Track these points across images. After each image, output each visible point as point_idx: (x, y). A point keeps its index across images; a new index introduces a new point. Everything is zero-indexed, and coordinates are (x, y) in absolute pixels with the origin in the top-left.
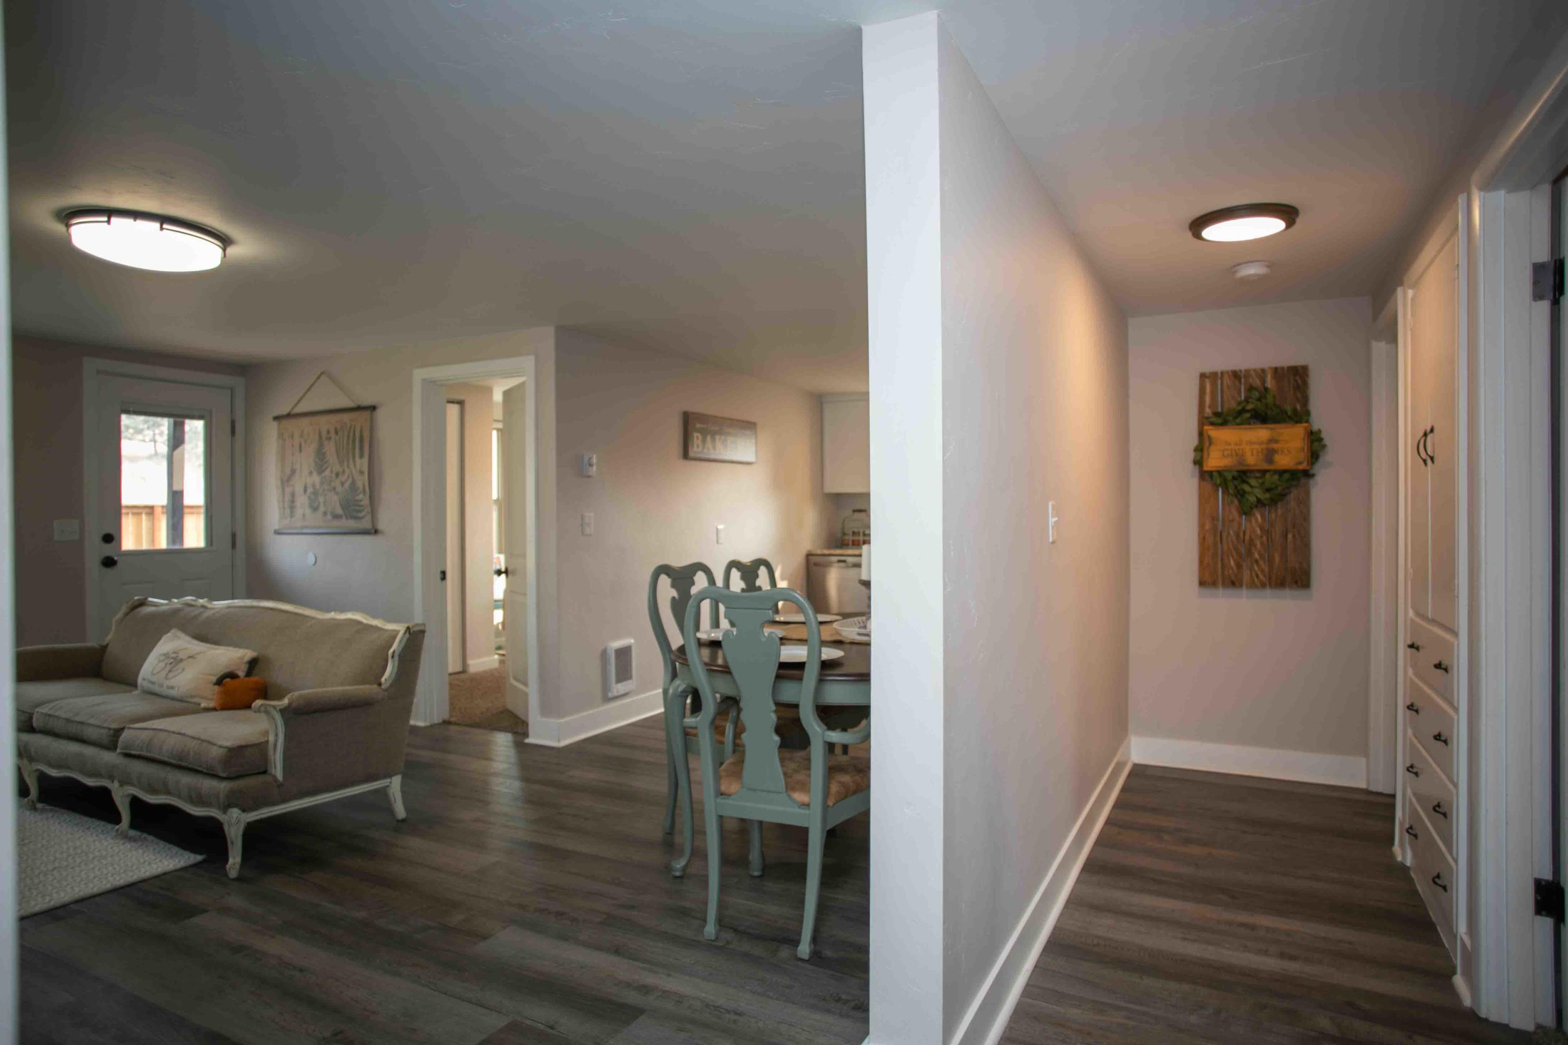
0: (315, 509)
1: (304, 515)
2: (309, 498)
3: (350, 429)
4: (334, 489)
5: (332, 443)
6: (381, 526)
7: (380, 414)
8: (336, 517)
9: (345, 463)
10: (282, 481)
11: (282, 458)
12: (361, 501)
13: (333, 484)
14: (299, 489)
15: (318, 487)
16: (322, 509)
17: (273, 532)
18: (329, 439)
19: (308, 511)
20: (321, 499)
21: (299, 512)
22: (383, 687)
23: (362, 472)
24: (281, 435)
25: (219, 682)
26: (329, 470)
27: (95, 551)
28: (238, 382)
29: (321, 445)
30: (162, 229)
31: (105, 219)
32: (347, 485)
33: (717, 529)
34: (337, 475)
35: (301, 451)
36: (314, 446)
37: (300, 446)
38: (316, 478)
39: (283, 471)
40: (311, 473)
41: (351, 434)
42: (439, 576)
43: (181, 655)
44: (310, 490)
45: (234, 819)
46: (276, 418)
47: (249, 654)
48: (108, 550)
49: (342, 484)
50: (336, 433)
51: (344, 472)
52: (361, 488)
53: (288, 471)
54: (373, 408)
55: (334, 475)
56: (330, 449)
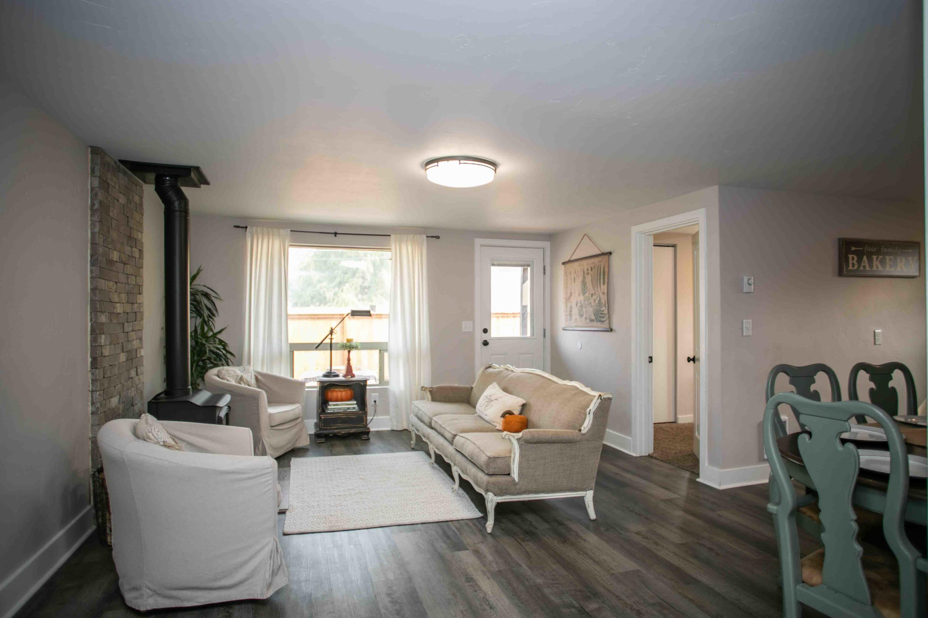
0: (581, 316)
1: (576, 319)
2: (579, 310)
3: (598, 267)
4: (590, 303)
5: (590, 276)
6: (614, 327)
7: (613, 257)
8: (592, 321)
9: (596, 288)
10: (566, 299)
11: (566, 287)
12: (603, 311)
13: (590, 301)
14: (574, 305)
15: (583, 302)
16: (584, 316)
17: (562, 328)
18: (588, 274)
19: (578, 317)
20: (584, 310)
21: (574, 317)
22: (582, 432)
23: (604, 293)
24: (566, 273)
25: (503, 416)
26: (588, 293)
27: (480, 337)
28: (547, 245)
29: (584, 277)
30: (460, 163)
31: (436, 164)
32: (597, 301)
33: (875, 332)
34: (592, 295)
35: (575, 282)
36: (581, 278)
37: (574, 278)
38: (582, 298)
39: (566, 294)
40: (579, 294)
41: (599, 271)
42: (647, 360)
43: (493, 398)
44: (579, 305)
45: (490, 499)
46: (564, 263)
47: (522, 401)
48: (485, 337)
49: (595, 301)
50: (592, 270)
51: (595, 293)
52: (604, 303)
53: (569, 294)
54: (610, 253)
55: (590, 295)
56: (588, 279)
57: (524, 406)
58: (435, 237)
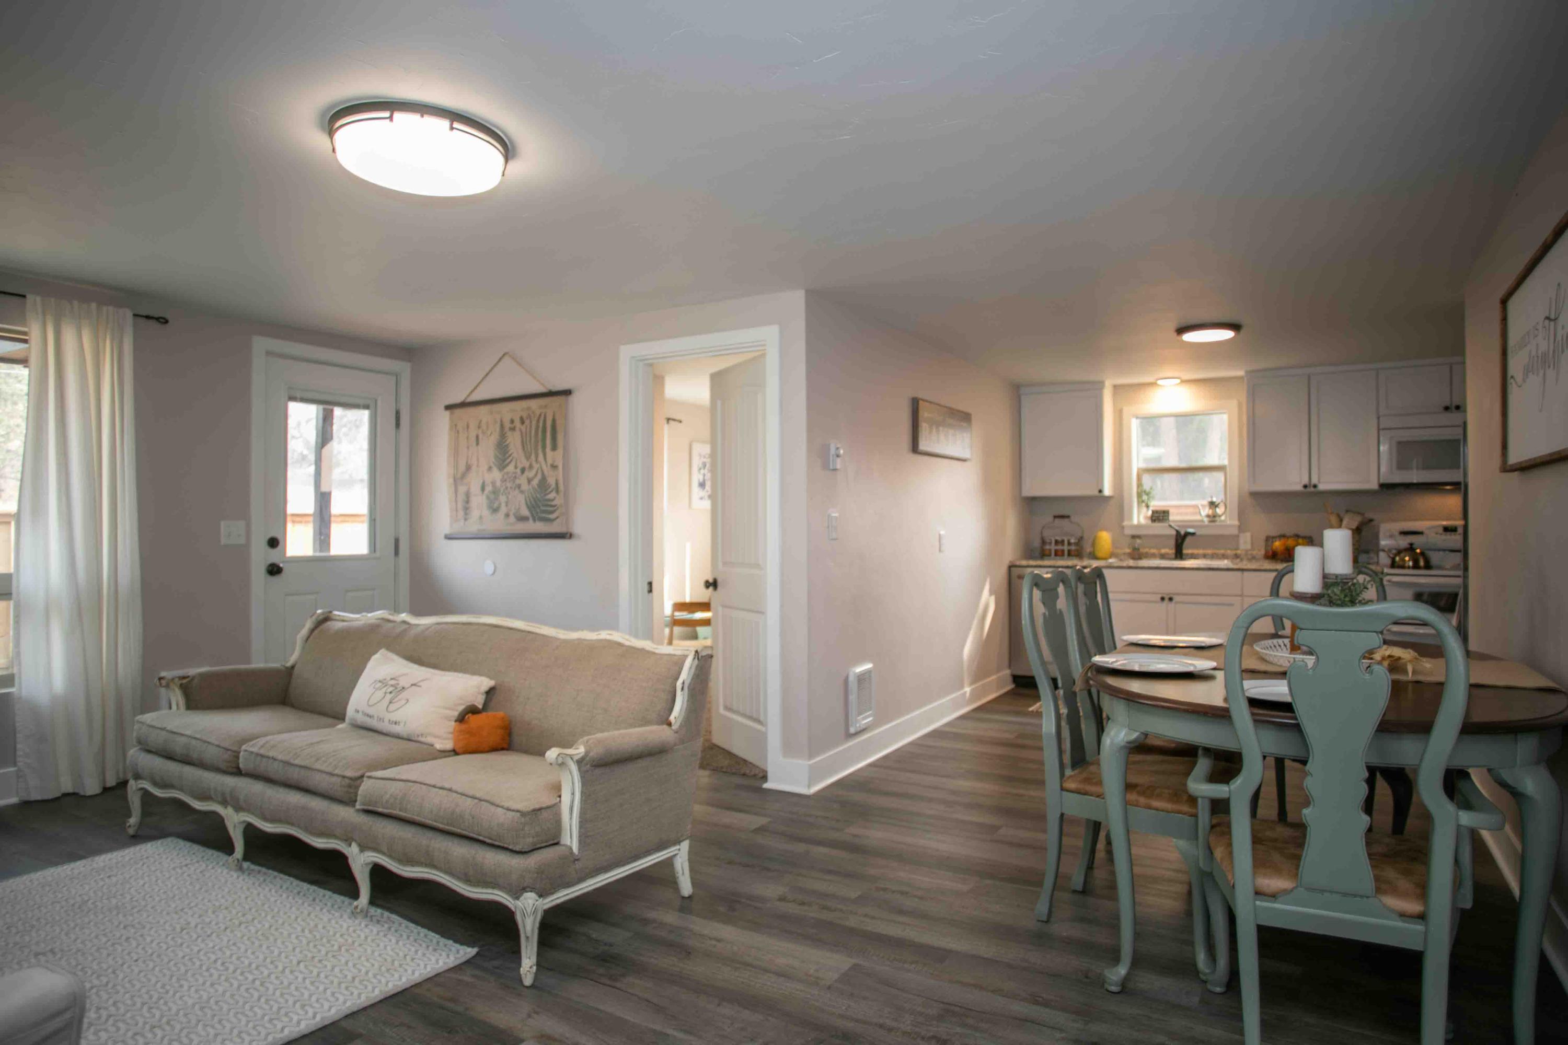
0: (495, 510)
1: (481, 518)
2: (488, 498)
3: (540, 415)
4: (519, 486)
5: (517, 434)
6: (577, 529)
7: (574, 399)
8: (521, 517)
9: (533, 457)
10: (455, 478)
11: (455, 452)
12: (553, 500)
13: (518, 482)
14: (475, 488)
15: (498, 484)
16: (504, 509)
17: (443, 536)
18: (513, 429)
19: (486, 512)
20: (503, 499)
21: (475, 514)
22: (673, 727)
23: (554, 467)
24: (454, 427)
25: (461, 719)
26: (512, 465)
27: (260, 556)
28: (403, 368)
29: (503, 436)
30: (452, 128)
31: (387, 114)
32: (535, 482)
33: (940, 535)
34: (523, 471)
35: (477, 444)
36: (494, 438)
37: (477, 437)
38: (496, 475)
39: (456, 467)
40: (490, 469)
41: (541, 425)
42: (646, 588)
43: (403, 682)
44: (489, 488)
45: (531, 906)
46: (448, 408)
47: (486, 683)
48: (273, 556)
49: (529, 481)
50: (522, 422)
51: (531, 467)
52: (553, 486)
53: (462, 468)
54: (567, 393)
55: (518, 471)
56: (514, 440)
57: (490, 692)
58: (157, 319)
